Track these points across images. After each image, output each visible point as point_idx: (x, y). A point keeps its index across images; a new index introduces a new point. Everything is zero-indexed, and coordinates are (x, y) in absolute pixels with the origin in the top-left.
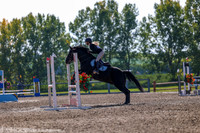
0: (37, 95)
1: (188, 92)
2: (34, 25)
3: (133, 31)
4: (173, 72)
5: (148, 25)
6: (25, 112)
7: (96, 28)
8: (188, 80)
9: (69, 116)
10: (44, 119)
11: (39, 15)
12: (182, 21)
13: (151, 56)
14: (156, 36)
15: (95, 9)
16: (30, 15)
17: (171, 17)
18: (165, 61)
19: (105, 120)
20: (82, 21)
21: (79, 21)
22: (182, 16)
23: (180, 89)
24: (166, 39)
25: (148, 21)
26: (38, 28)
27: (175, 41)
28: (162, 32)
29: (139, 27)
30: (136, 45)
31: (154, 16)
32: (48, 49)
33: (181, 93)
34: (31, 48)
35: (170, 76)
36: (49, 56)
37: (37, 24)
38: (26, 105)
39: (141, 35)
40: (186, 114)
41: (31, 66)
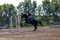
0: (7, 28)
1: (52, 27)
2: (6, 7)
3: (36, 9)
4: (48, 21)
5: (40, 7)
6: (3, 33)
7: (25, 8)
8: (52, 24)
9: (17, 34)
10: (9, 35)
11: (8, 4)
12: (50, 6)
13: (41, 16)
14: (43, 10)
15: (24, 2)
16: (5, 4)
17: (47, 5)
18: (45, 18)
19: (28, 36)
20: (21, 6)
21: (20, 6)
22: (50, 5)
23: (50, 26)
24: (46, 11)
25: (40, 6)
26: (7, 8)
27: (48, 12)
28: (45, 9)
29: (38, 8)
30: (37, 13)
31: (42, 4)
32: (10, 14)
33: (50, 27)
34: (5, 14)
35: (47, 23)
36: (10, 16)
37: (7, 7)
38: (4, 31)
39: (38, 10)
40: (51, 34)
41: (5, 19)
